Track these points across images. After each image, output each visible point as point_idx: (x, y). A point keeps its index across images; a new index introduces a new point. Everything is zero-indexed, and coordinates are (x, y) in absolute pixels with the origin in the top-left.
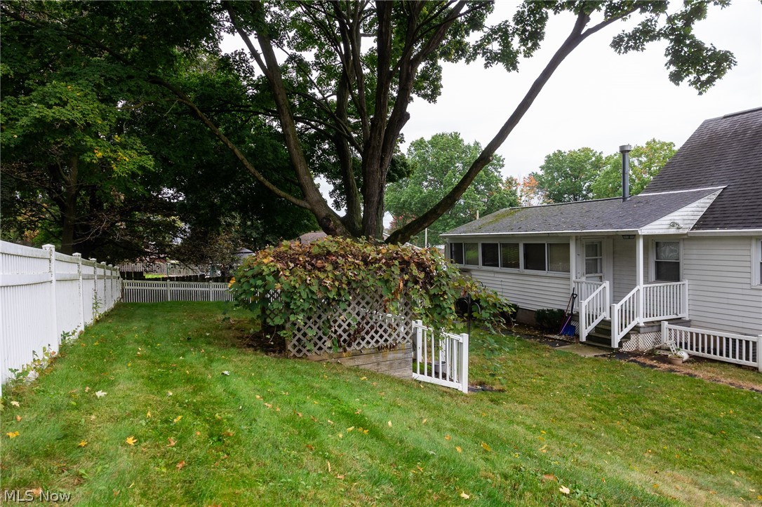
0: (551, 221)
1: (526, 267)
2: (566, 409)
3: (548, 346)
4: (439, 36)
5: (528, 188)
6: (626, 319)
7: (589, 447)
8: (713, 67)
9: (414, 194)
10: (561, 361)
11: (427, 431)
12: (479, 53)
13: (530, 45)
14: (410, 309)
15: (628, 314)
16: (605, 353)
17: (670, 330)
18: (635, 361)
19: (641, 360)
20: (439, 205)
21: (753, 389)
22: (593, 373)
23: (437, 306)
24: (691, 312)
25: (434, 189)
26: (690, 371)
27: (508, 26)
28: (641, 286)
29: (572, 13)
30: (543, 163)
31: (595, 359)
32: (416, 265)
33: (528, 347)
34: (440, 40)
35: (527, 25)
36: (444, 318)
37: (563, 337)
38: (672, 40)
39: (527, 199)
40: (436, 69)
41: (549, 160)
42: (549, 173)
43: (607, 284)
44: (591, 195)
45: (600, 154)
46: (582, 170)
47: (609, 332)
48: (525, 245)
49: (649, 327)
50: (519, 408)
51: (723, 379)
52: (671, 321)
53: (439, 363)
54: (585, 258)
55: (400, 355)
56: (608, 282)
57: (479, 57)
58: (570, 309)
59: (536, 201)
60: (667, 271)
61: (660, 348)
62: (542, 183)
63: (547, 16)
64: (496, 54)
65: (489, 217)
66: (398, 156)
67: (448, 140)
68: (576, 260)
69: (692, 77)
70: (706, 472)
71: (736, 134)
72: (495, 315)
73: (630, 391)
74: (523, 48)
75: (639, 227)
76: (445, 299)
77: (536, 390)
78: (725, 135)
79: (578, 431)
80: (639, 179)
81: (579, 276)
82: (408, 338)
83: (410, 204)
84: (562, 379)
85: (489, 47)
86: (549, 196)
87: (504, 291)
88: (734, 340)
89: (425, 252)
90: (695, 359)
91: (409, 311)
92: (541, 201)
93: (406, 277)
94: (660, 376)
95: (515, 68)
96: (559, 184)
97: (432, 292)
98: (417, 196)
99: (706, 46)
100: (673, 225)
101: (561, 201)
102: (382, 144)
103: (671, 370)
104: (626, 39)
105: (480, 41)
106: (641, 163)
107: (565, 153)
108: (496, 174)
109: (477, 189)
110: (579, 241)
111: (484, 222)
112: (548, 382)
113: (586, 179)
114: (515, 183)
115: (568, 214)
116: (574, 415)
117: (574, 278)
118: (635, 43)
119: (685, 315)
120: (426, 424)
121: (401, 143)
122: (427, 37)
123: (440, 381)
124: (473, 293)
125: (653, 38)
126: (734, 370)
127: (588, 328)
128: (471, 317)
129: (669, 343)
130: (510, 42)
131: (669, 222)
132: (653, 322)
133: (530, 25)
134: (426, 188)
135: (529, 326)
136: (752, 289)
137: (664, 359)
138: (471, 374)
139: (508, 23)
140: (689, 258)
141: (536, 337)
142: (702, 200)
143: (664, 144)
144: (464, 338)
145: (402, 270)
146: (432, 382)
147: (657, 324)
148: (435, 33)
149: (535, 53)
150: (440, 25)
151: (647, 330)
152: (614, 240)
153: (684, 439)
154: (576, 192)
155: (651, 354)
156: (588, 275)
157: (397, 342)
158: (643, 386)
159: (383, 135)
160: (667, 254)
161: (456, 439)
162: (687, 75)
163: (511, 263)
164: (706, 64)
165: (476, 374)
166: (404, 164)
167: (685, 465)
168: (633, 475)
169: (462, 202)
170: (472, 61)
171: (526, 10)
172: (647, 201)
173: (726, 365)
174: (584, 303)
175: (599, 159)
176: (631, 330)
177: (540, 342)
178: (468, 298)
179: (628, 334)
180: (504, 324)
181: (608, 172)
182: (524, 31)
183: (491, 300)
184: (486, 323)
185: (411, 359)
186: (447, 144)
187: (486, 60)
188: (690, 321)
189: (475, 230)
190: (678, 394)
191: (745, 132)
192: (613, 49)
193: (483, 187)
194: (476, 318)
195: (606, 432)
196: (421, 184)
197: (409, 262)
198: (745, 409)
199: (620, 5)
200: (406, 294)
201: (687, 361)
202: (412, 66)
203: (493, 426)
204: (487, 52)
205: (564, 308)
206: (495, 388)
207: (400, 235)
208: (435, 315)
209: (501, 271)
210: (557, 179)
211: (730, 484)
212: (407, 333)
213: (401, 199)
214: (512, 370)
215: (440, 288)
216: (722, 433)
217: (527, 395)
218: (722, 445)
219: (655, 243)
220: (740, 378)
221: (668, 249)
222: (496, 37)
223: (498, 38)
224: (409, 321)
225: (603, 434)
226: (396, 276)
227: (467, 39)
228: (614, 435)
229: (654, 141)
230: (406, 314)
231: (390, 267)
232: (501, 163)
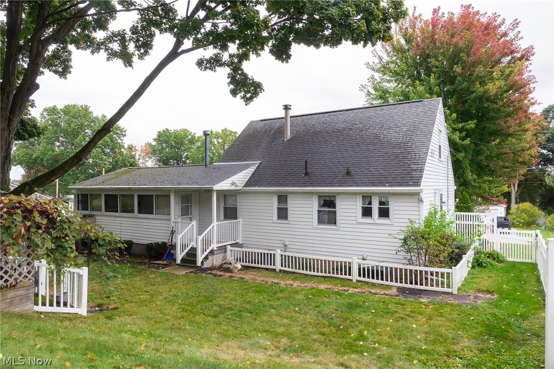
0: (158, 179)
1: (140, 212)
2: (164, 314)
3: (154, 270)
4: (69, 27)
5: (144, 154)
6: (206, 246)
7: (176, 339)
8: (253, 90)
9: (46, 152)
10: (163, 280)
11: (40, 354)
12: (102, 48)
13: (142, 51)
14: (33, 251)
15: (207, 242)
16: (192, 270)
17: (231, 251)
18: (211, 273)
19: (214, 272)
20: (66, 163)
21: (273, 282)
22: (184, 285)
23: (58, 246)
24: (243, 239)
25: (66, 149)
26: (242, 276)
27: (126, 34)
28: (215, 223)
29: (172, 36)
30: (155, 137)
31: (186, 275)
32: (39, 213)
33: (139, 272)
34: (69, 30)
35: (140, 36)
36: (65, 256)
37: (165, 262)
38: (231, 69)
39: (143, 161)
40: (67, 52)
41: (160, 135)
42: (160, 144)
43: (194, 223)
44: (188, 161)
45: (194, 134)
46: (182, 143)
47: (195, 255)
48: (139, 196)
49: (219, 250)
50: (128, 319)
51: (258, 279)
52: (232, 245)
53: (60, 294)
54: (181, 205)
55: (21, 292)
56: (195, 222)
57: (102, 51)
58: (170, 241)
59: (150, 163)
60: (230, 213)
61: (225, 263)
62: (154, 151)
63: (154, 34)
64: (116, 52)
65: (112, 174)
66: (29, 118)
67: (79, 110)
68: (174, 206)
69: (242, 94)
70: (246, 338)
71: (266, 131)
72: (110, 251)
73: (206, 294)
74: (137, 52)
75: (213, 185)
76: (66, 241)
77: (142, 303)
78: (261, 131)
79: (171, 328)
80: (218, 153)
81: (176, 217)
82: (30, 276)
83: (42, 160)
84: (162, 293)
85: (111, 45)
86: (159, 161)
87: (122, 230)
88: (264, 254)
89: (48, 202)
90: (245, 268)
91: (31, 253)
92: (154, 164)
93: (28, 224)
94: (225, 282)
95: (130, 65)
96: (167, 152)
97: (54, 236)
98: (49, 153)
99: (249, 77)
100: (233, 184)
101: (168, 164)
102: (10, 106)
103: (232, 277)
104: (205, 62)
105: (104, 39)
106: (218, 142)
107: (171, 131)
108: (119, 141)
109: (103, 152)
110: (176, 193)
111: (107, 178)
112: (152, 296)
113: (185, 150)
114: (135, 149)
115: (170, 174)
116: (169, 317)
117: (173, 219)
118: (211, 66)
119: (240, 241)
120: (40, 349)
121: (32, 107)
122: (58, 24)
123: (61, 309)
124: (92, 234)
125: (221, 65)
126: (264, 272)
127: (182, 254)
128: (90, 253)
129: (230, 259)
130: (127, 46)
131: (231, 182)
132: (222, 246)
133: (143, 38)
134: (58, 148)
135: (140, 256)
136: (273, 223)
137: (228, 270)
138: (90, 299)
139: (125, 32)
140: (243, 205)
141: (145, 263)
142: (249, 169)
143: (232, 132)
144: (84, 271)
145: (25, 218)
146: (53, 311)
147: (224, 247)
148: (65, 24)
149: (146, 58)
150: (70, 19)
151: (218, 252)
152: (199, 193)
153: (236, 320)
154: (178, 160)
155: (220, 268)
156: (183, 217)
157: (18, 281)
158: (214, 289)
159: (11, 98)
160: (230, 201)
161: (66, 355)
162: (240, 92)
163: (127, 209)
164: (249, 88)
165: (96, 298)
166: (35, 126)
167: (235, 337)
168: (203, 351)
169: (91, 161)
170: (96, 53)
171: (139, 25)
172: (219, 168)
173: (260, 270)
174: (180, 237)
175: (193, 137)
176: (209, 253)
177: (148, 267)
178: (88, 239)
179: (207, 255)
180: (118, 256)
181: (199, 147)
182: (138, 41)
183: (107, 239)
184: (103, 257)
185: (33, 294)
186: (77, 114)
187: (108, 55)
188: (242, 244)
189: (100, 184)
190: (234, 292)
191: (270, 130)
192: (197, 67)
193: (109, 151)
194: (95, 253)
195: (190, 325)
196: (53, 144)
197: (32, 211)
198: (268, 295)
199: (202, 40)
200: (28, 238)
201: (240, 270)
202: (42, 45)
203: (104, 338)
204: (109, 49)
205: (166, 241)
206: (110, 307)
207: (27, 187)
208: (57, 254)
209: (120, 215)
210: (166, 149)
211: (258, 343)
212: (29, 272)
213: (32, 155)
214: (125, 291)
215: (62, 232)
216: (256, 312)
217: (135, 308)
218: (255, 319)
219: (224, 195)
220: (266, 276)
221: (231, 199)
222: (116, 39)
223: (118, 40)
224: (32, 261)
225: (187, 327)
226: (18, 223)
227: (94, 35)
228: (194, 326)
229: (226, 129)
230: (28, 256)
231: (12, 216)
232: (124, 133)
